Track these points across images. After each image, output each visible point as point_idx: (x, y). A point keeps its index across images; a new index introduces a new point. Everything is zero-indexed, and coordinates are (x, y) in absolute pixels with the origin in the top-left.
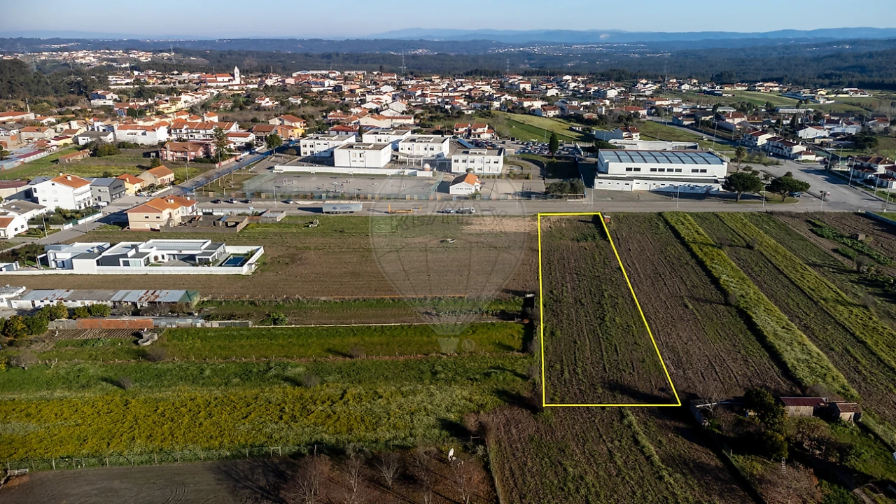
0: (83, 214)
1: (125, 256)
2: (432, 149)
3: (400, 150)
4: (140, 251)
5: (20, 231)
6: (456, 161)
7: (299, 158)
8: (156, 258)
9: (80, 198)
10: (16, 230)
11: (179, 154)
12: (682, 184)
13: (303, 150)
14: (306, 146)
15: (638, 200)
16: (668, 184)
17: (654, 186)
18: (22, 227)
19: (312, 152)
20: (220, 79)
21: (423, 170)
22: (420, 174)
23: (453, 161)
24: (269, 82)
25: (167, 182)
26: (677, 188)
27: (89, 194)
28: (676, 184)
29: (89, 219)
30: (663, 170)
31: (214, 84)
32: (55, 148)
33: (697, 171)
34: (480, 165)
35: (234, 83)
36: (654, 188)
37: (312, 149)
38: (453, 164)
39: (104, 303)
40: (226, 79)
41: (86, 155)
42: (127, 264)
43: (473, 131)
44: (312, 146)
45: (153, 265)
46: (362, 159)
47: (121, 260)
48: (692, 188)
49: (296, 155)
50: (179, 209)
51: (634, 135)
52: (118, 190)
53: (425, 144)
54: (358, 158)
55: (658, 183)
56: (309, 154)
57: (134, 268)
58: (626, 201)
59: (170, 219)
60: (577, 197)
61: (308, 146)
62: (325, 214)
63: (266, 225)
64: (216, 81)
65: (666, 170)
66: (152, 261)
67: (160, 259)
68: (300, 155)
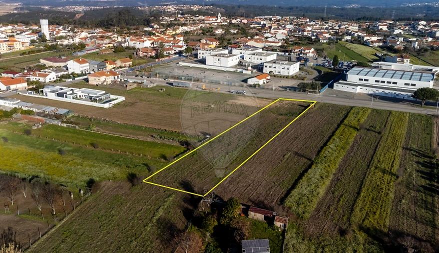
0: (79, 75)
1: (66, 93)
2: (261, 59)
3: (245, 59)
4: (74, 92)
5: (52, 80)
6: (266, 67)
7: (196, 59)
8: (80, 96)
9: (83, 69)
10: (50, 79)
11: (145, 54)
12: (390, 91)
13: (199, 55)
14: (200, 54)
15: (353, 98)
16: (381, 91)
17: (370, 91)
18: (53, 78)
19: (203, 57)
20: (211, 19)
21: (247, 70)
22: (245, 72)
23: (264, 67)
24: (234, 21)
25: (128, 65)
26: (387, 94)
27: (88, 67)
28: (387, 91)
29: (81, 78)
30: (384, 82)
31: (207, 22)
32: (104, 48)
33: (408, 84)
34: (279, 70)
35: (217, 21)
36: (371, 92)
37: (203, 55)
38: (264, 68)
39: (31, 109)
40: (214, 19)
41: (112, 52)
42: (66, 97)
43: (303, 52)
44: (203, 54)
45: (78, 99)
46: (219, 62)
47: (65, 95)
48: (397, 95)
49: (195, 57)
50: (110, 77)
51: (405, 60)
52: (103, 67)
53: (258, 56)
54: (217, 61)
55: (375, 89)
56: (201, 58)
57: (69, 99)
58: (345, 98)
59: (105, 81)
60: (315, 93)
61: (201, 54)
62: (174, 87)
63: (143, 88)
64: (209, 20)
65: (386, 82)
66: (78, 97)
67: (82, 97)
68: (197, 58)
